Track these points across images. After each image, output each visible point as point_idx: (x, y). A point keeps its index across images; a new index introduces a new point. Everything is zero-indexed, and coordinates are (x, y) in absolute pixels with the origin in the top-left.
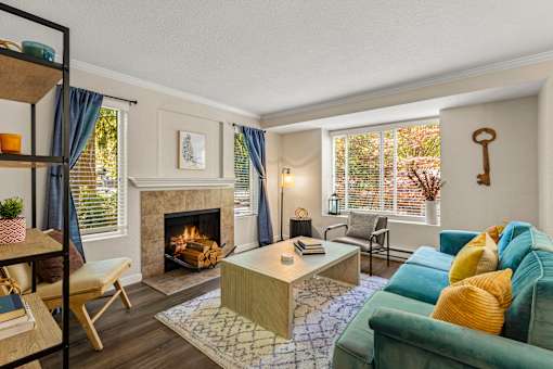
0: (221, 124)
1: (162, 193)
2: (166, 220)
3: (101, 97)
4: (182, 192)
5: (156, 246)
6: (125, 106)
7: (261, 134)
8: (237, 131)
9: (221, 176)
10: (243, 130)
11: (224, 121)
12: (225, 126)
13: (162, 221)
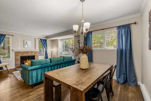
0: (35, 39)
1: (20, 52)
2: (21, 57)
3: (5, 35)
4: (25, 52)
5: (19, 62)
6: (11, 36)
7: (46, 40)
8: (39, 40)
9: (35, 49)
10: (41, 39)
11: (36, 38)
12: (36, 39)
13: (20, 57)
